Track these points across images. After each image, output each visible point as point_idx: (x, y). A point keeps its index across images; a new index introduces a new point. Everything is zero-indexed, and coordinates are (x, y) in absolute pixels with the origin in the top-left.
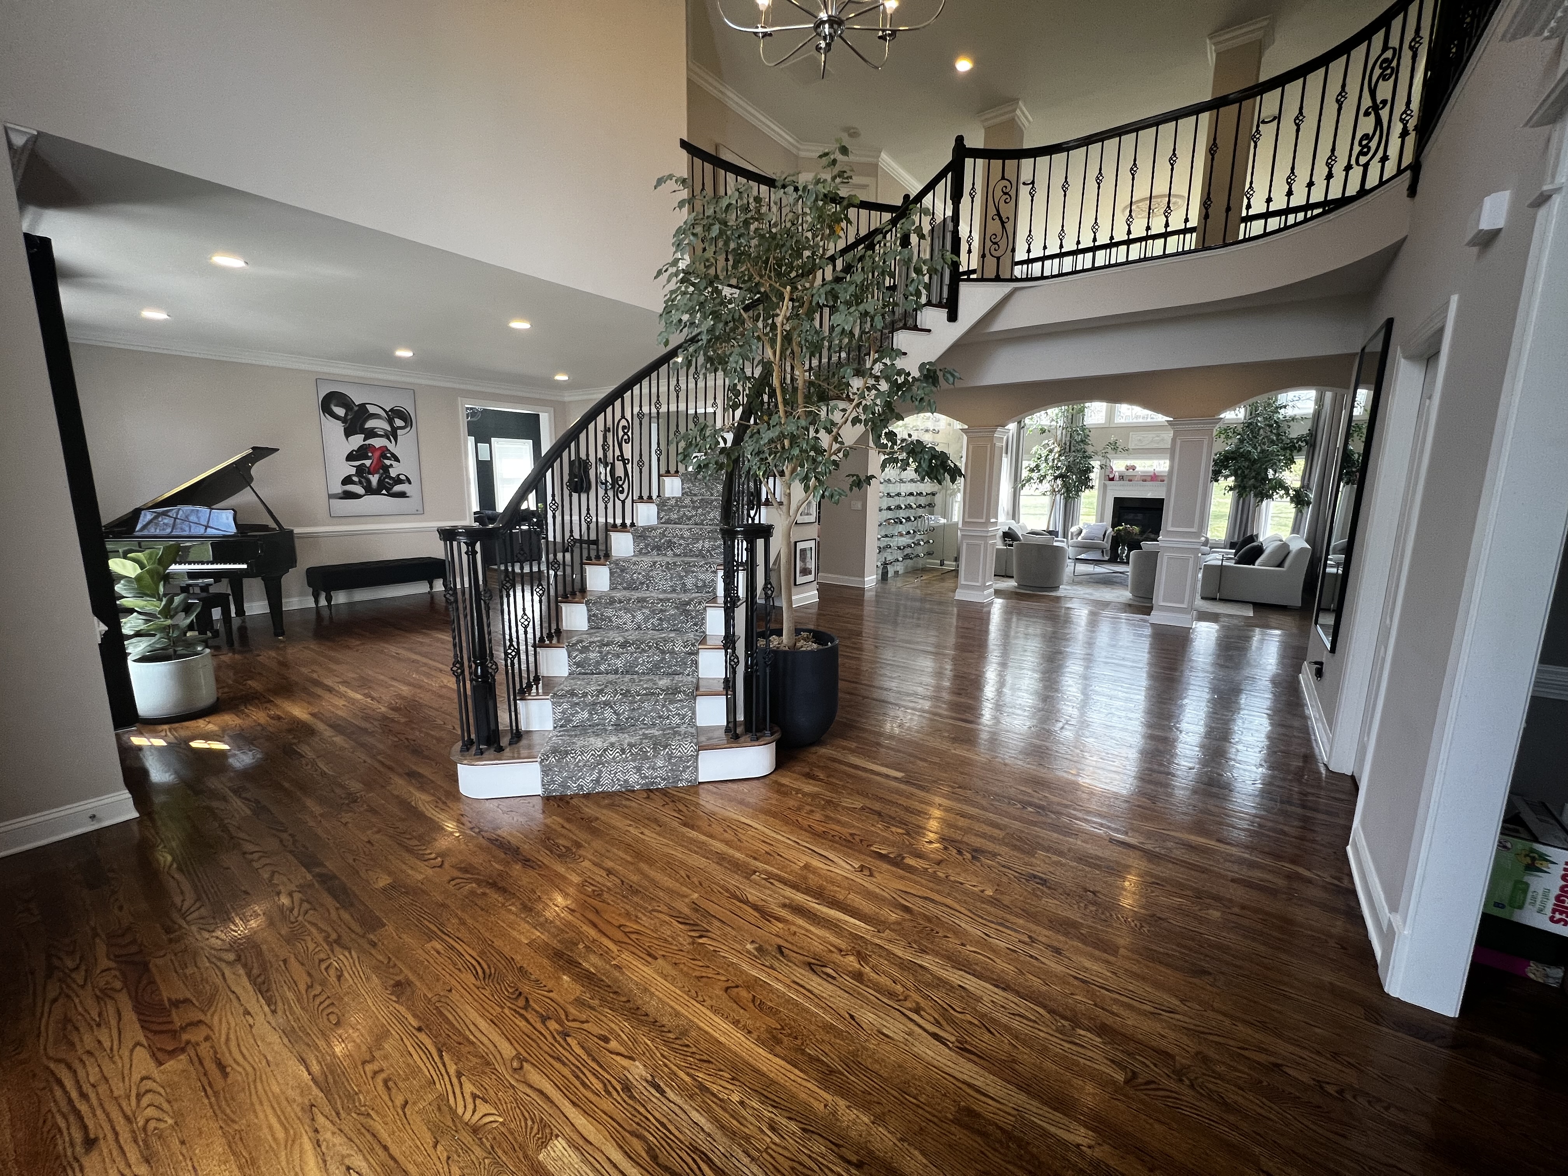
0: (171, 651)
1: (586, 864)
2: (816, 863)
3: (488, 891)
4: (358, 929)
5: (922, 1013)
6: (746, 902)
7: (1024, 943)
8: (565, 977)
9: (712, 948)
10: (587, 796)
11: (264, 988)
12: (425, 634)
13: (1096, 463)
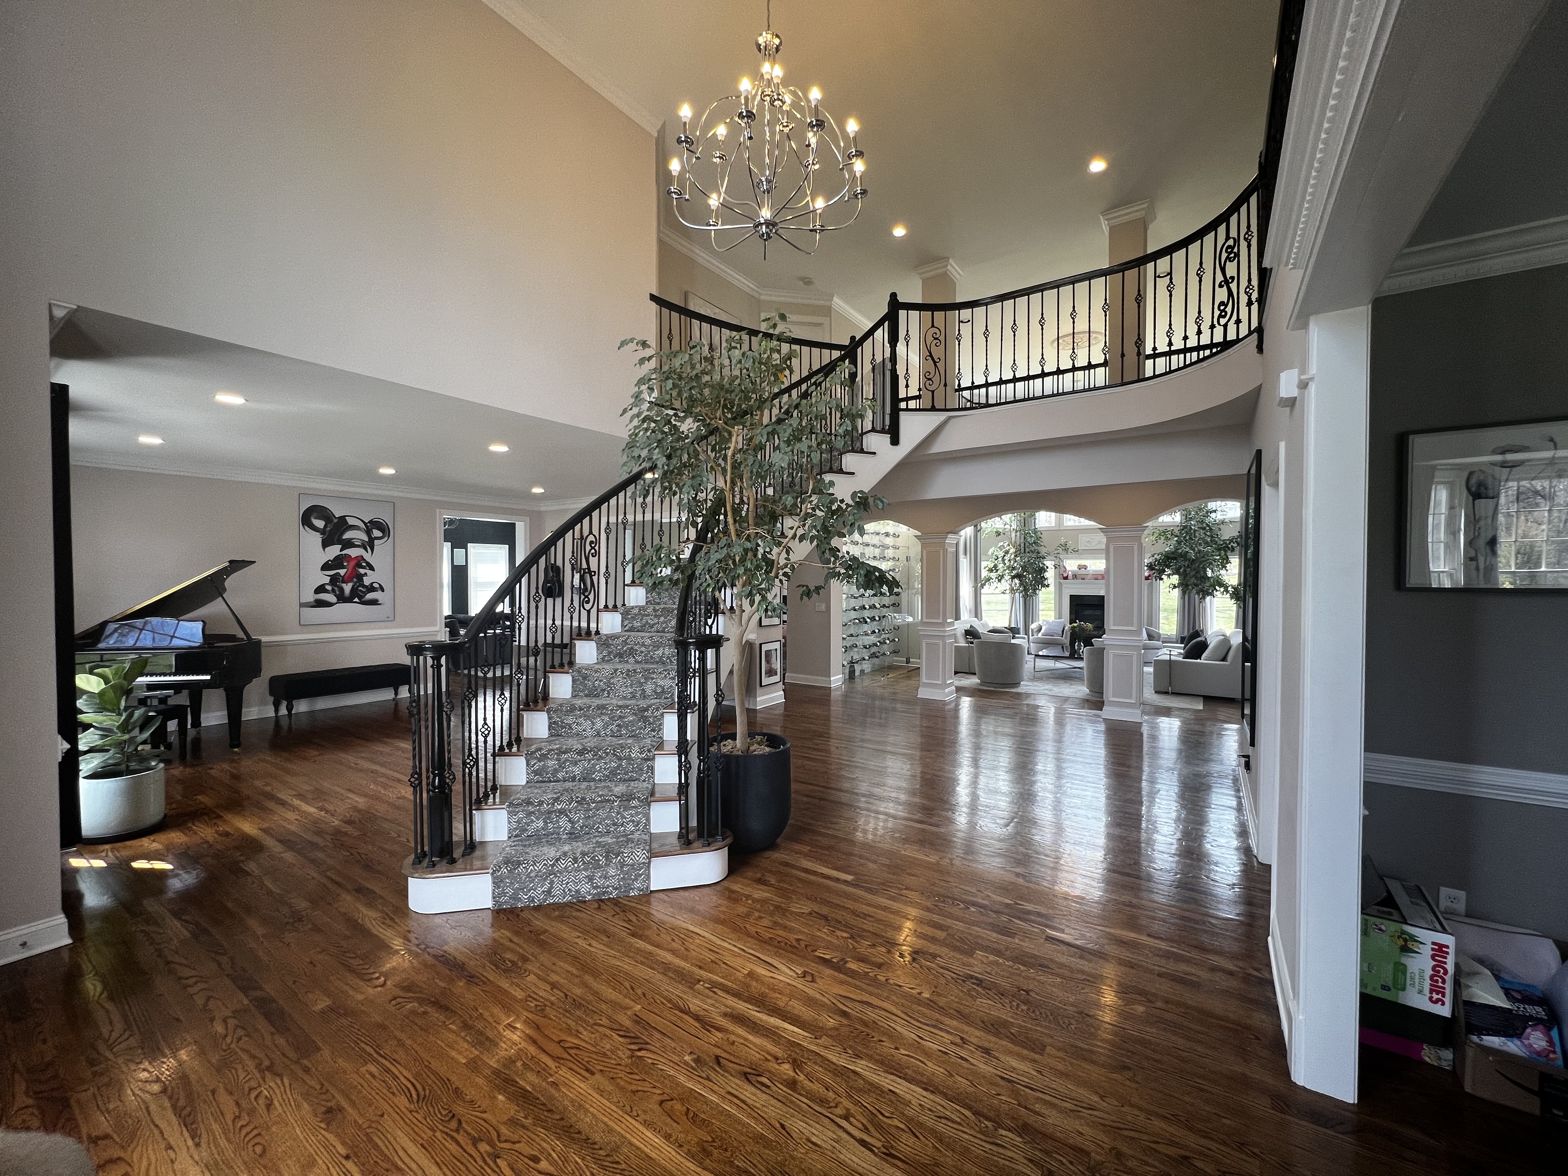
0: (123, 767)
1: (532, 978)
2: (761, 971)
3: (429, 1010)
4: (292, 1054)
5: (852, 1119)
6: (687, 1012)
7: (955, 1044)
8: (500, 1097)
9: (650, 1061)
10: (538, 908)
11: (189, 1120)
12: (385, 743)
13: (1049, 564)
